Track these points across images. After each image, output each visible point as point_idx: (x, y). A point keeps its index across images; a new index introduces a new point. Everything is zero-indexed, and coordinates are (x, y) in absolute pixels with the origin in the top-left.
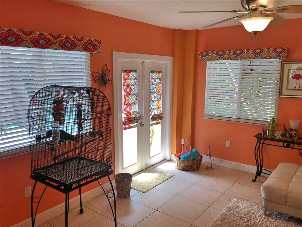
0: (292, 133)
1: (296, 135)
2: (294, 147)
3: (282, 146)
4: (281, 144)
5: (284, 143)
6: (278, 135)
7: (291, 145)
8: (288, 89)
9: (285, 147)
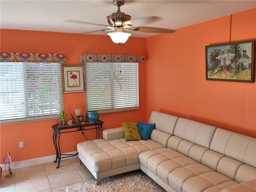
0: (80, 119)
1: (83, 119)
2: (85, 129)
3: (77, 130)
4: (76, 129)
5: (78, 128)
6: (70, 123)
7: (83, 128)
8: (69, 87)
9: (79, 130)
